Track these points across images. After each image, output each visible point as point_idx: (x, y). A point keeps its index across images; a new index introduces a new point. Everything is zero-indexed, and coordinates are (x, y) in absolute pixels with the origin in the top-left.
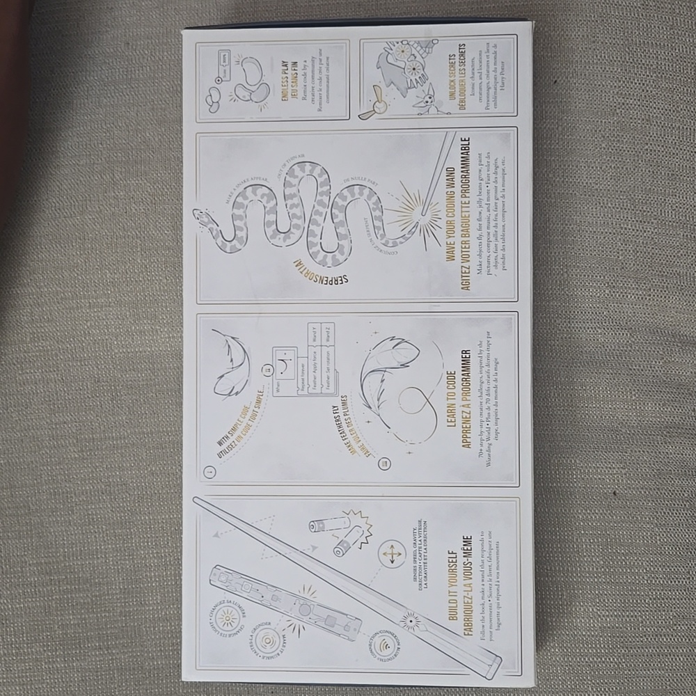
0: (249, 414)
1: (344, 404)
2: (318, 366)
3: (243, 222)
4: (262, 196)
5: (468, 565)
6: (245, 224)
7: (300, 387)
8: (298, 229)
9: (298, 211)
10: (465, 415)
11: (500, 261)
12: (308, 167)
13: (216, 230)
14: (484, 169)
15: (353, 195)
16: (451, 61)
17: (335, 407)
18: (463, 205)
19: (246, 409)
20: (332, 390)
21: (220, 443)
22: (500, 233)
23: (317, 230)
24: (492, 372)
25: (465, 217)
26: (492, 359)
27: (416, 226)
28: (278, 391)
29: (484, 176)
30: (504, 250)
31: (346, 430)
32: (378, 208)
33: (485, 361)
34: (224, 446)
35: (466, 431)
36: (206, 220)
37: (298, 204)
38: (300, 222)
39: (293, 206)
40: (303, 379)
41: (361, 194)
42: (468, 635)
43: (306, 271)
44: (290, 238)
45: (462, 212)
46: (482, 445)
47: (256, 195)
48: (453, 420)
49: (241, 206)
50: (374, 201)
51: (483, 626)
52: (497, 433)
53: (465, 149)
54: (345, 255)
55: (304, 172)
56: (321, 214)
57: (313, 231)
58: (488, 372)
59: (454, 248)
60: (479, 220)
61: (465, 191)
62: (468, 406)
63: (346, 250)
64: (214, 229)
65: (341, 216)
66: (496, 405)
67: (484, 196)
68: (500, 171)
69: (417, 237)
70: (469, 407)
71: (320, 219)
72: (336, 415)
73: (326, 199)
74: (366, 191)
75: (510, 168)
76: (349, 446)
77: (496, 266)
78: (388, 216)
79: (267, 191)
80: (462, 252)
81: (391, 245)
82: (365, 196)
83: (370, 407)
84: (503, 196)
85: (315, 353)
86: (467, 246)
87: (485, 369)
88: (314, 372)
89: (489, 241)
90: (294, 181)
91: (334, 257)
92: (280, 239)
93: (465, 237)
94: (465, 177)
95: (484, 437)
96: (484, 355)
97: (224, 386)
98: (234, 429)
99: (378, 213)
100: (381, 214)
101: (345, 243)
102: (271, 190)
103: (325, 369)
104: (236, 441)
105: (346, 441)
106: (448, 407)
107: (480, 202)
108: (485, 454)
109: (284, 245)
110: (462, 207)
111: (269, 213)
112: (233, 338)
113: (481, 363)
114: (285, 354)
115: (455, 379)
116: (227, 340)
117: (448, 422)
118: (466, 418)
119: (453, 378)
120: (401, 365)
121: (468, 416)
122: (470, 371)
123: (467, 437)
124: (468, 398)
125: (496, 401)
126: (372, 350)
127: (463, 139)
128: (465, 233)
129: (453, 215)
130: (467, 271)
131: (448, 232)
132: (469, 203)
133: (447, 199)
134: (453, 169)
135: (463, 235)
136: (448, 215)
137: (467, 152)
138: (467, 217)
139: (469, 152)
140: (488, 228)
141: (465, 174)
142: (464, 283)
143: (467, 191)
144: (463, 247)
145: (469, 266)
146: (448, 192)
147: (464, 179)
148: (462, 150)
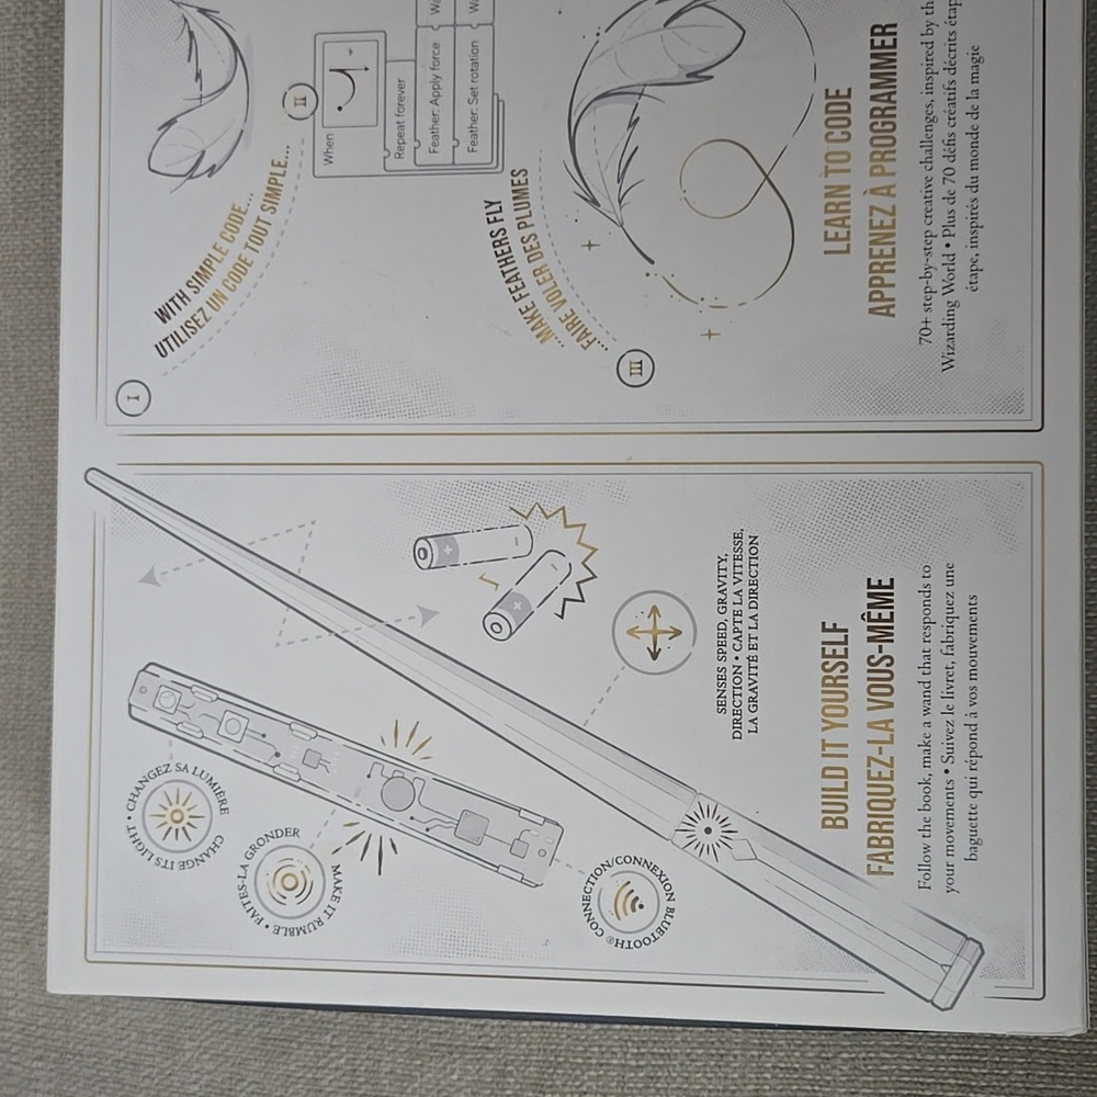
0: (246, 229)
1: (519, 194)
2: (446, 84)
5: (882, 666)
7: (393, 147)
10: (877, 218)
17: (491, 204)
19: (237, 216)
20: (483, 154)
21: (163, 315)
24: (964, 86)
26: (963, 51)
28: (328, 160)
31: (525, 269)
33: (941, 56)
34: (175, 324)
35: (880, 268)
40: (401, 126)
42: (880, 872)
46: (927, 307)
48: (843, 233)
51: (927, 848)
52: (975, 271)
58: (951, 89)
62: (888, 191)
66: (974, 186)
70: (888, 194)
72: (495, 227)
76: (533, 318)
83: (595, 202)
85: (436, 46)
87: (943, 78)
88: (434, 102)
95: (937, 283)
96: (940, 37)
97: (176, 152)
98: (202, 274)
103: (464, 93)
104: (207, 309)
105: (522, 304)
106: (827, 195)
108: (939, 333)
112: (202, 11)
113: (929, 60)
114: (351, 52)
115: (849, 111)
116: (187, 17)
117: (826, 239)
118: (882, 226)
119: (845, 108)
120: (688, 76)
121: (888, 221)
122: (895, 87)
123: (883, 285)
124: (889, 167)
125: (974, 173)
126: (602, 32)
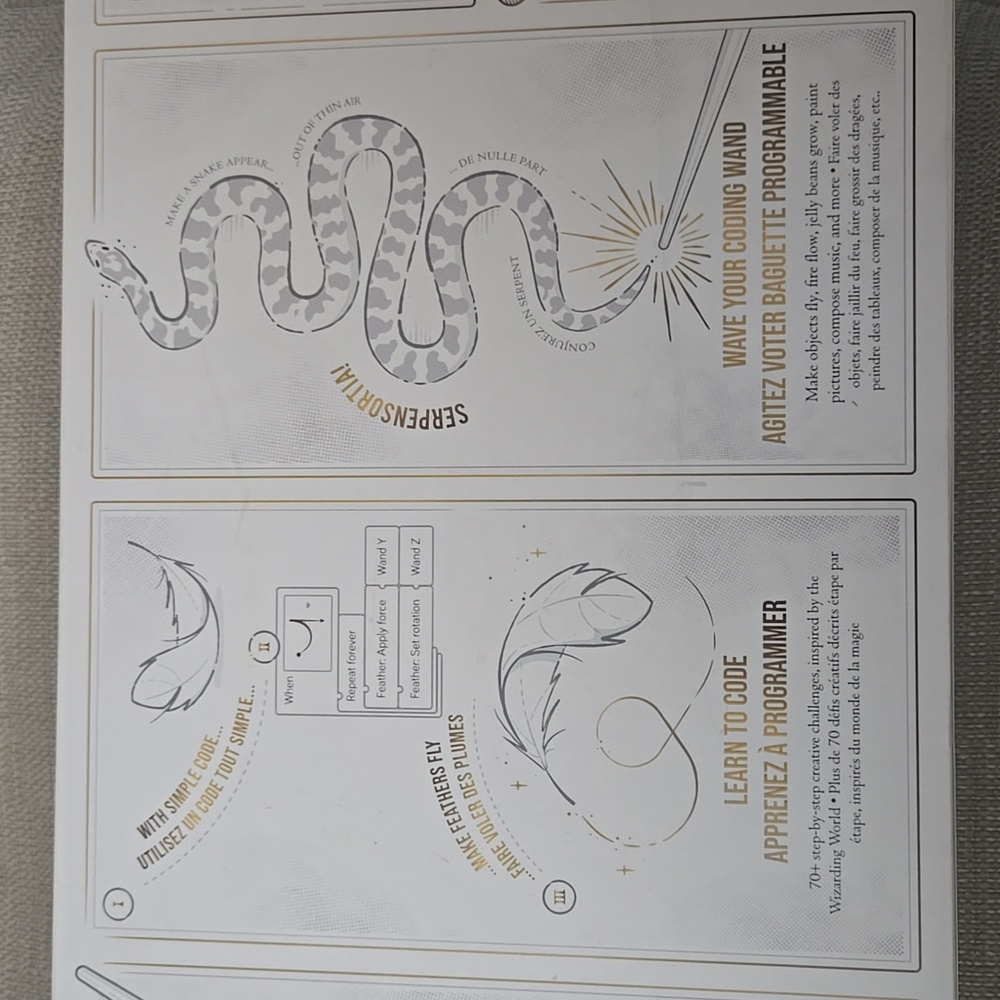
0: (218, 757)
1: (456, 737)
2: (391, 637)
3: (207, 271)
4: (254, 206)
6: (212, 276)
7: (345, 689)
8: (343, 288)
9: (342, 242)
10: (771, 773)
11: (867, 366)
12: (369, 129)
13: (141, 291)
14: (826, 125)
15: (482, 198)
17: (432, 744)
18: (769, 221)
19: (209, 746)
20: (424, 700)
21: (145, 832)
22: (867, 292)
24: (846, 660)
25: (773, 250)
26: (845, 626)
27: (644, 276)
28: (289, 700)
29: (824, 142)
30: (876, 336)
31: (462, 805)
32: (544, 231)
33: (825, 631)
34: (154, 839)
35: (774, 817)
36: (116, 266)
37: (344, 225)
38: (346, 269)
39: (330, 228)
40: (352, 672)
41: (503, 195)
43: (361, 394)
44: (321, 310)
45: (765, 237)
46: (816, 855)
47: (239, 202)
48: (741, 785)
49: (203, 230)
50: (537, 214)
52: (858, 825)
53: (774, 72)
55: (358, 141)
56: (399, 248)
57: (381, 292)
58: (834, 661)
59: (743, 332)
60: (812, 257)
61: (773, 182)
62: (780, 749)
63: (464, 340)
64: (137, 289)
65: (451, 254)
66: (856, 748)
67: (825, 195)
68: (866, 128)
69: (646, 306)
70: (781, 752)
71: (397, 262)
72: (435, 765)
73: (412, 210)
74: (516, 189)
75: (894, 121)
76: (468, 848)
77: (855, 379)
78: (570, 253)
79: (266, 192)
80: (765, 342)
81: (577, 324)
82: (512, 201)
83: (522, 747)
84: (876, 196)
85: (383, 603)
86: (779, 327)
87: (826, 652)
88: (380, 652)
89: (837, 315)
90: (334, 166)
91: (432, 360)
92: (296, 312)
93: (773, 303)
94: (775, 147)
95: (824, 834)
96: (824, 613)
97: (156, 686)
98: (179, 796)
99: (545, 244)
101: (460, 321)
102: (277, 190)
103: (407, 646)
104: (183, 827)
105: (459, 835)
106: (727, 751)
107: (812, 211)
108: (827, 879)
109: (306, 327)
110: (765, 225)
111: (271, 246)
112: (179, 564)
113: (815, 635)
114: (308, 605)
115: (745, 677)
116: (165, 568)
117: (726, 790)
118: (775, 780)
119: (742, 674)
120: (603, 639)
121: (780, 776)
122: (785, 657)
123: (777, 833)
124: (780, 727)
125: (856, 737)
126: (527, 597)
127: (769, 48)
128: (773, 293)
129: (741, 247)
130: (779, 393)
131: (728, 291)
132: (783, 215)
133: (725, 206)
134: (741, 128)
135: (769, 300)
136: (728, 248)
137: (779, 82)
138: (779, 251)
139: (784, 80)
140: (835, 280)
141: (774, 139)
142: (770, 425)
143: (778, 183)
144: (767, 330)
145: (784, 380)
146: (729, 186)
147: (771, 152)
148: (765, 75)
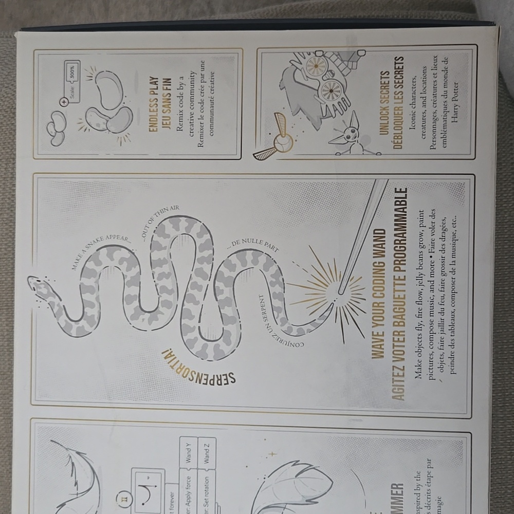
2: (193, 496)
3: (95, 295)
4: (121, 261)
6: (97, 298)
8: (169, 308)
9: (168, 283)
11: (447, 361)
12: (183, 223)
13: (58, 305)
14: (427, 232)
15: (244, 263)
16: (383, 80)
18: (397, 282)
22: (448, 322)
23: (195, 310)
25: (399, 298)
26: (434, 498)
27: (330, 308)
29: (427, 241)
30: (452, 345)
32: (277, 282)
33: (423, 501)
36: (44, 291)
37: (169, 274)
38: (171, 298)
39: (162, 276)
41: (255, 262)
43: (178, 365)
44: (157, 319)
45: (395, 291)
47: (112, 259)
49: (92, 274)
50: (274, 272)
53: (401, 203)
54: (232, 345)
55: (178, 229)
56: (199, 288)
57: (189, 310)
59: (382, 340)
60: (419, 303)
61: (400, 260)
63: (234, 339)
64: (56, 304)
65: (227, 293)
67: (426, 270)
68: (449, 235)
69: (332, 325)
71: (199, 295)
73: (207, 268)
74: (262, 259)
75: (464, 232)
77: (441, 368)
78: (291, 294)
79: (127, 254)
80: (394, 346)
81: (294, 333)
82: (260, 266)
84: (453, 271)
85: (189, 478)
86: (401, 338)
87: (424, 511)
88: (187, 504)
89: (432, 333)
90: (164, 242)
91: (216, 348)
92: (143, 320)
93: (399, 325)
94: (400, 243)
96: (423, 491)
99: (277, 289)
100: (281, 290)
101: (232, 328)
102: (133, 253)
103: (202, 502)
107: (420, 277)
109: (149, 328)
110: (395, 284)
111: (130, 284)
112: (78, 453)
113: (418, 502)
114: (148, 478)
116: (71, 455)
120: (307, 501)
126: (266, 477)
127: (398, 190)
128: (399, 320)
129: (382, 295)
130: (401, 373)
131: (375, 318)
132: (404, 279)
133: (374, 273)
134: (383, 232)
135: (396, 324)
136: (375, 295)
137: (403, 208)
138: (402, 298)
139: (406, 208)
140: (431, 315)
141: (400, 239)
142: (396, 391)
143: (402, 262)
144: (395, 340)
145: (404, 367)
146: (376, 263)
147: (398, 246)
148: (396, 205)
